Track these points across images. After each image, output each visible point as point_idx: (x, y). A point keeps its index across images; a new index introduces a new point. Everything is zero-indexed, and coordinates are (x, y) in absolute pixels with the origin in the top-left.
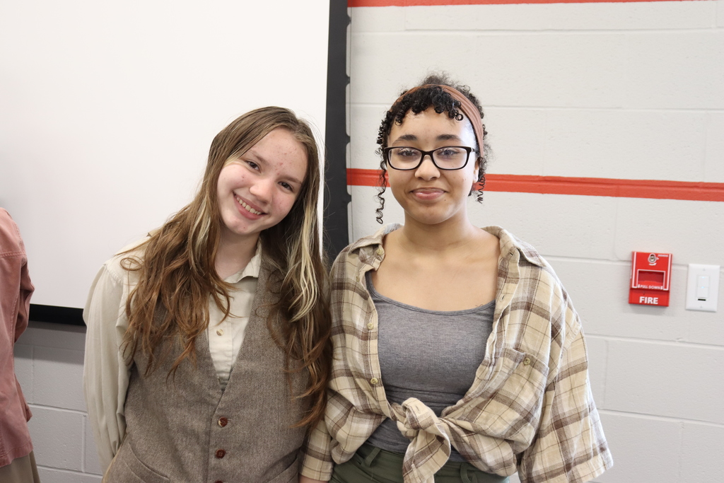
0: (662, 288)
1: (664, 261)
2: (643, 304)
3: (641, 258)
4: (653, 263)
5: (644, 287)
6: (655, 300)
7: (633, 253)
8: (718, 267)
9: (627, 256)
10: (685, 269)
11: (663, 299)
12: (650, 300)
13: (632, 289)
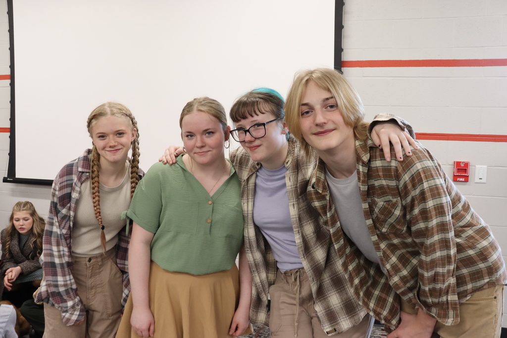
0: (466, 175)
1: (467, 165)
2: (459, 181)
3: (458, 164)
4: (462, 165)
5: (459, 174)
6: (463, 180)
7: (455, 162)
8: (486, 166)
9: (452, 163)
10: (474, 167)
11: (467, 179)
12: (461, 179)
13: (454, 176)
